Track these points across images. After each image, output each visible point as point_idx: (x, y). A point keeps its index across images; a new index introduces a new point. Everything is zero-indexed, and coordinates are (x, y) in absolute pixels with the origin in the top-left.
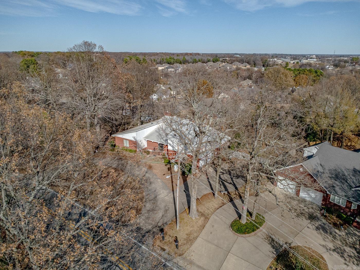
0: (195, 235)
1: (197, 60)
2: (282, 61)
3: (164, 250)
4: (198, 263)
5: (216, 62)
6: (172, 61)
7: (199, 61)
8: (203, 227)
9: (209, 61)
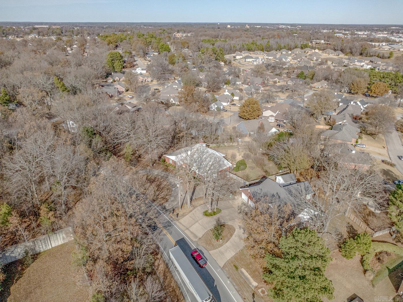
0: (187, 214)
1: (282, 45)
2: (390, 47)
3: (172, 217)
4: (183, 224)
5: (305, 48)
6: (253, 47)
7: (285, 47)
8: (191, 211)
9: (296, 47)
